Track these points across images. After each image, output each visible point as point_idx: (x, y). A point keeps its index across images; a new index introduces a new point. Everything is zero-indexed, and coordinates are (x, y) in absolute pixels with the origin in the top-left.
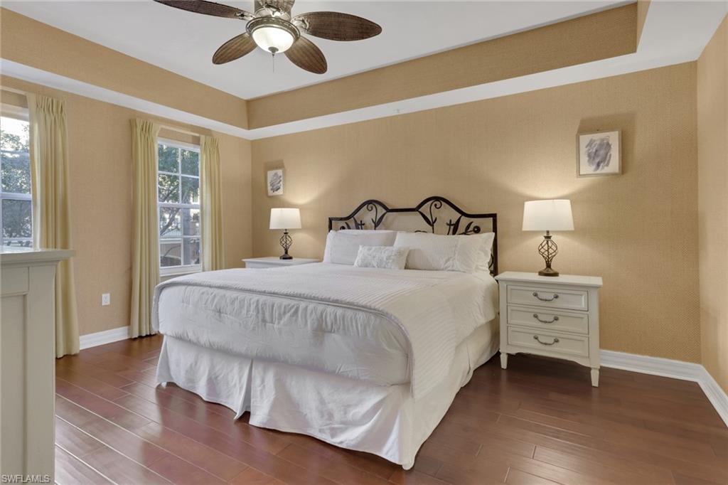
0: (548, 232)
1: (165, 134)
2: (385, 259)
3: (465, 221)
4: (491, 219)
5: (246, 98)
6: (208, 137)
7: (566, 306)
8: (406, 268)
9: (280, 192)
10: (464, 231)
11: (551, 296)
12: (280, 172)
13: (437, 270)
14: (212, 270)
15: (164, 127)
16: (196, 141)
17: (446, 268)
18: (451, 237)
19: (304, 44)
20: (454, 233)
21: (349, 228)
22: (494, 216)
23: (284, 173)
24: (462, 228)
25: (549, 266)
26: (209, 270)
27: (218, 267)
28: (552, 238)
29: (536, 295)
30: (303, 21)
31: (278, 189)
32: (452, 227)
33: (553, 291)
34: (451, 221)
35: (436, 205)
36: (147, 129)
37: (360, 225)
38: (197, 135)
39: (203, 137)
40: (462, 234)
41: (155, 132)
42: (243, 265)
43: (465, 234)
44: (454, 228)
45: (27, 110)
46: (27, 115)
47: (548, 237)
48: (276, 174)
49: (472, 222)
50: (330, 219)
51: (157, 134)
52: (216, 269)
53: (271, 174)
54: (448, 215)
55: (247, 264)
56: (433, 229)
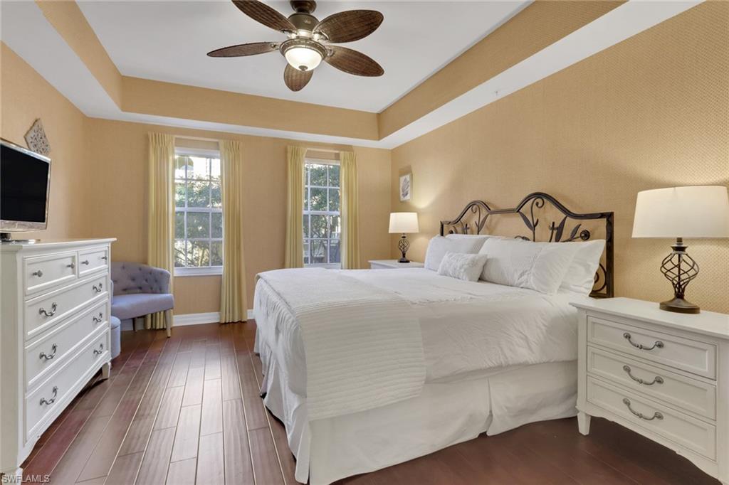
0: (680, 240)
1: (312, 156)
2: (458, 269)
3: (571, 224)
4: (604, 222)
5: (376, 112)
6: (346, 152)
7: (675, 363)
8: (481, 279)
9: (408, 197)
10: (569, 237)
11: (650, 343)
12: (408, 177)
13: (511, 286)
14: (348, 268)
15: (309, 149)
16: (337, 157)
17: (520, 284)
18: (554, 244)
19: (343, 52)
20: (557, 240)
21: (457, 233)
22: (609, 217)
23: (412, 178)
24: (566, 233)
25: (680, 295)
26: (345, 269)
27: (354, 267)
28: (686, 250)
29: (628, 337)
30: (320, 33)
31: (407, 194)
32: (555, 232)
33: (659, 335)
34: (554, 223)
35: (537, 204)
36: (296, 154)
37: (465, 230)
38: (337, 152)
39: (342, 153)
40: (567, 241)
41: (302, 155)
42: (368, 266)
43: (570, 240)
44: (557, 233)
45: (219, 152)
46: (219, 155)
47: (680, 249)
48: (405, 180)
49: (580, 225)
50: (441, 223)
51: (304, 156)
52: (352, 268)
53: (402, 179)
54: (552, 215)
55: (372, 266)
56: (534, 233)
